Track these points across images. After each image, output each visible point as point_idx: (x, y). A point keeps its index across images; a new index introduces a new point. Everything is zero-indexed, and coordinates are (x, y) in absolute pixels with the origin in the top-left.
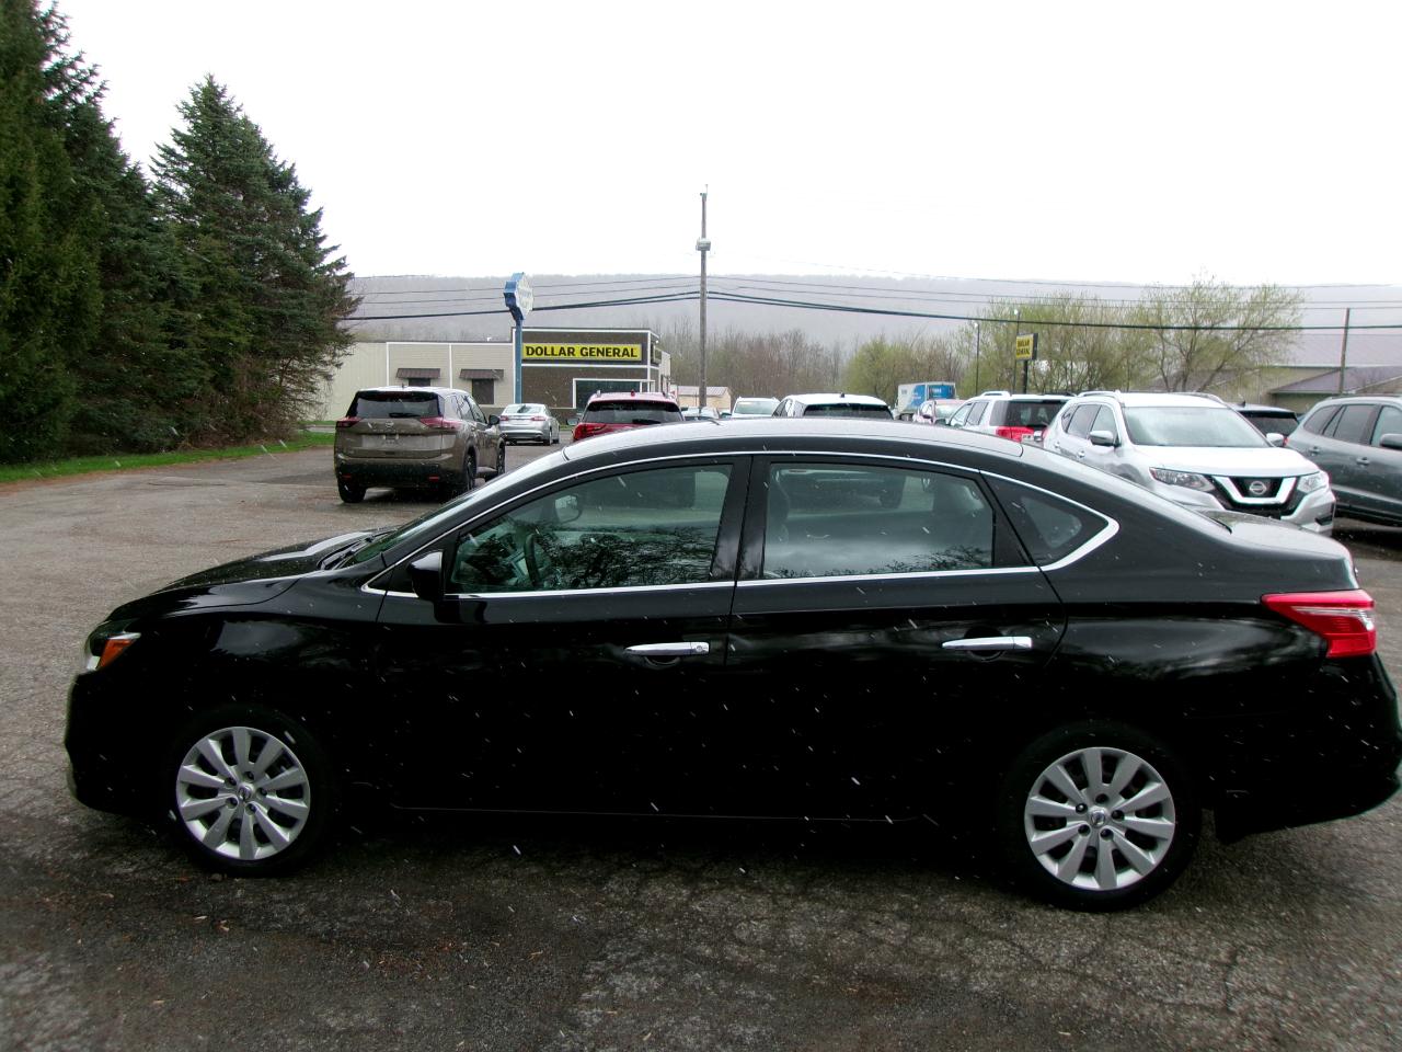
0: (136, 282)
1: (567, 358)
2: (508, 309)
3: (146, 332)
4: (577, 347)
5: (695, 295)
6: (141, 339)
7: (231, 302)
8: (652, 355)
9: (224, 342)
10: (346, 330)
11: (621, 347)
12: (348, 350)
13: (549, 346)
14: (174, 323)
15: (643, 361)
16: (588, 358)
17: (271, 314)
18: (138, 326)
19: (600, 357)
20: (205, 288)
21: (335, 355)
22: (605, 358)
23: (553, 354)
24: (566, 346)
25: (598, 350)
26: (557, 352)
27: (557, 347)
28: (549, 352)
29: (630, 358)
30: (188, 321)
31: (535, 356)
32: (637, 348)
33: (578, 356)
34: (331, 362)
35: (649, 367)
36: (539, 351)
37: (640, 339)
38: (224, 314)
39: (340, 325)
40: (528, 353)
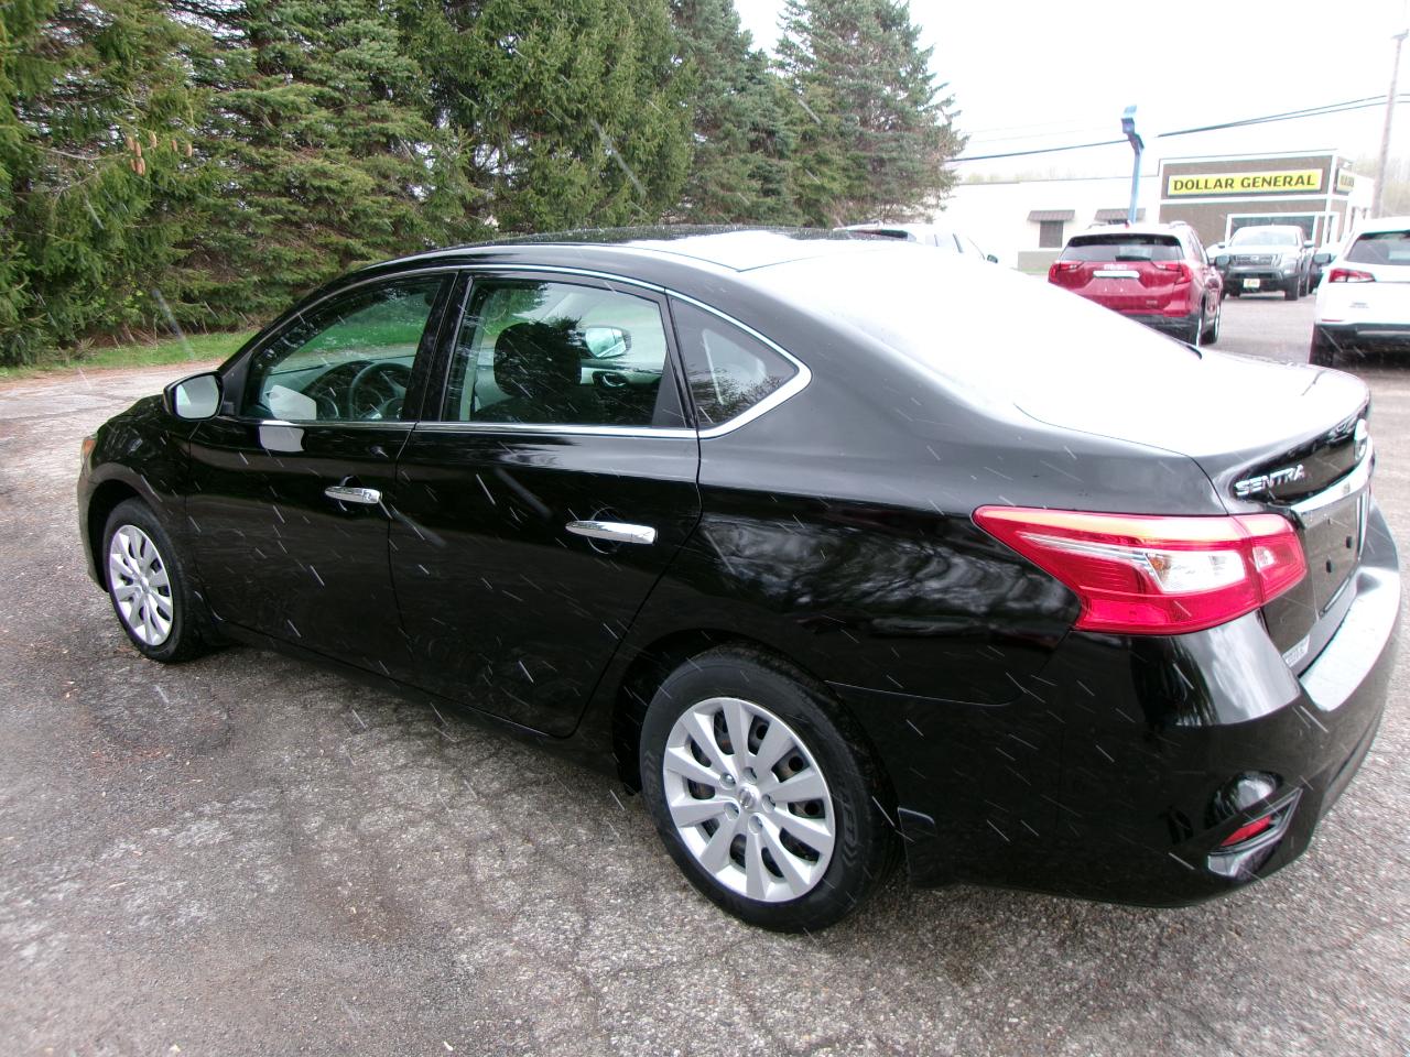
0: (728, 135)
1: (1224, 190)
2: (1126, 136)
3: (733, 181)
4: (1238, 177)
5: (1382, 100)
6: (731, 189)
7: (829, 149)
8: (1336, 182)
9: (821, 189)
10: (953, 171)
11: (1295, 174)
12: (951, 193)
13: (1201, 178)
14: (770, 172)
15: (1323, 190)
16: (1251, 189)
17: (870, 158)
18: (726, 175)
19: (1266, 188)
20: (805, 137)
21: (939, 198)
22: (1272, 188)
23: (1206, 187)
24: (1223, 177)
25: (1264, 180)
26: (1211, 184)
27: (1212, 178)
28: (1202, 185)
29: (1306, 187)
30: (781, 171)
31: (1184, 191)
32: (1317, 175)
33: (1237, 188)
34: (937, 206)
35: (1330, 197)
36: (1190, 185)
37: (1323, 163)
38: (823, 161)
39: (947, 166)
40: (1176, 188)
